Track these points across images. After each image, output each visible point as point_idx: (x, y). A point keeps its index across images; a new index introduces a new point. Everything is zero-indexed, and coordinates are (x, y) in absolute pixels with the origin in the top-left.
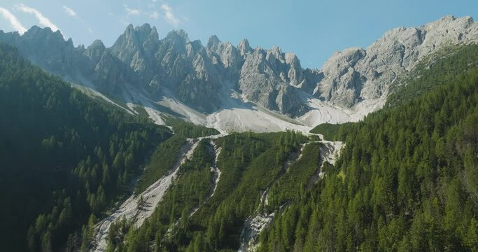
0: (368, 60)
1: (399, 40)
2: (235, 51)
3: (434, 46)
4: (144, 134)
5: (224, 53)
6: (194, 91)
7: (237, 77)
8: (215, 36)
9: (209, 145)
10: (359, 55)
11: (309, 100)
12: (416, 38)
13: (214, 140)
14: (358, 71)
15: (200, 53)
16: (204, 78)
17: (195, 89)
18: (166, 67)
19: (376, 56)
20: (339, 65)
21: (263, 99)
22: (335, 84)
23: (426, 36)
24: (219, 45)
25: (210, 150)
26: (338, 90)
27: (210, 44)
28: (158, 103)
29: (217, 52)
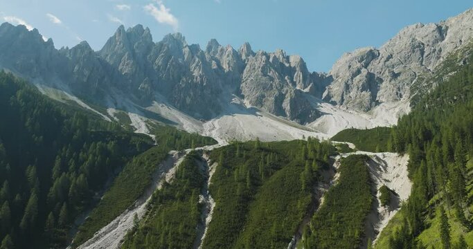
0: (383, 60)
1: (417, 38)
2: (236, 55)
3: (461, 41)
4: (111, 145)
5: (225, 57)
6: (190, 96)
7: (238, 81)
8: (215, 40)
9: (201, 159)
10: (372, 55)
11: (319, 104)
12: (437, 34)
13: (208, 153)
14: (372, 72)
15: (198, 57)
16: (202, 82)
17: (192, 93)
18: (158, 69)
19: (392, 55)
20: (350, 67)
21: (267, 103)
22: (347, 87)
23: (449, 31)
24: (219, 49)
25: (201, 167)
26: (351, 93)
27: (209, 48)
28: (147, 108)
29: (217, 56)
